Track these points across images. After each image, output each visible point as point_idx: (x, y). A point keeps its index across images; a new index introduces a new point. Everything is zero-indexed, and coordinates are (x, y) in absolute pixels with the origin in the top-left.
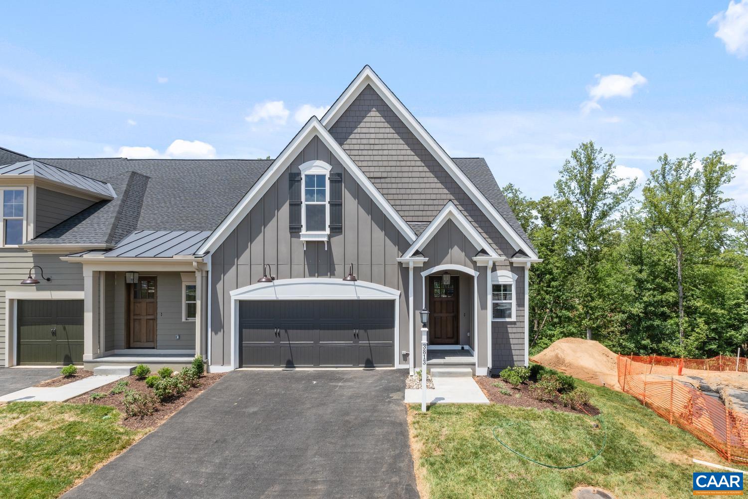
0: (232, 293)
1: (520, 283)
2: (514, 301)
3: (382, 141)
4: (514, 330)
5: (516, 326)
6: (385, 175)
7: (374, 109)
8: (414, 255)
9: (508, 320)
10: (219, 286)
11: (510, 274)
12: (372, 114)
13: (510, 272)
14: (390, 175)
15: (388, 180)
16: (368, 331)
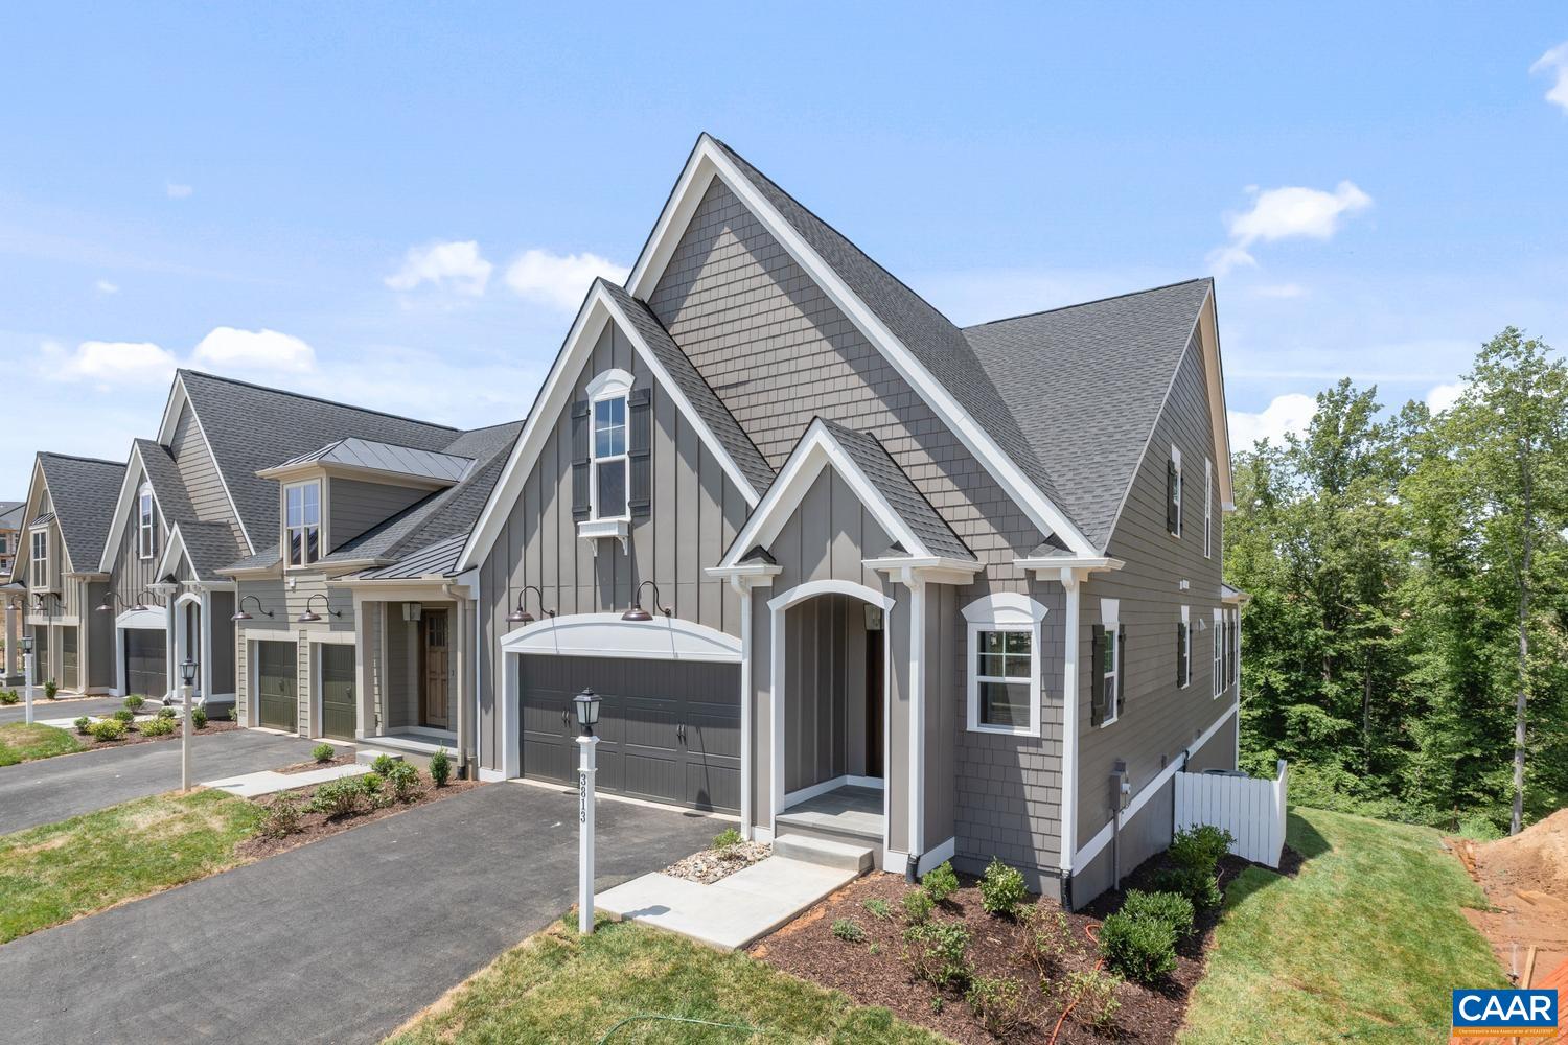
0: (504, 639)
1: (1053, 628)
2: (1035, 681)
3: (740, 300)
4: (1037, 762)
5: (1040, 751)
6: (744, 376)
7: (727, 230)
8: (745, 558)
9: (1018, 731)
10: (489, 627)
11: (1025, 602)
12: (723, 240)
13: (1028, 597)
14: (754, 374)
15: (750, 388)
16: (703, 729)
